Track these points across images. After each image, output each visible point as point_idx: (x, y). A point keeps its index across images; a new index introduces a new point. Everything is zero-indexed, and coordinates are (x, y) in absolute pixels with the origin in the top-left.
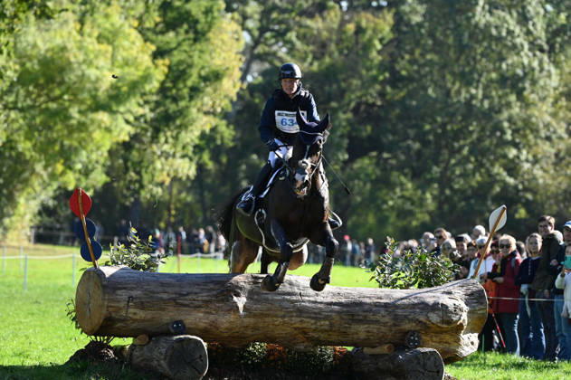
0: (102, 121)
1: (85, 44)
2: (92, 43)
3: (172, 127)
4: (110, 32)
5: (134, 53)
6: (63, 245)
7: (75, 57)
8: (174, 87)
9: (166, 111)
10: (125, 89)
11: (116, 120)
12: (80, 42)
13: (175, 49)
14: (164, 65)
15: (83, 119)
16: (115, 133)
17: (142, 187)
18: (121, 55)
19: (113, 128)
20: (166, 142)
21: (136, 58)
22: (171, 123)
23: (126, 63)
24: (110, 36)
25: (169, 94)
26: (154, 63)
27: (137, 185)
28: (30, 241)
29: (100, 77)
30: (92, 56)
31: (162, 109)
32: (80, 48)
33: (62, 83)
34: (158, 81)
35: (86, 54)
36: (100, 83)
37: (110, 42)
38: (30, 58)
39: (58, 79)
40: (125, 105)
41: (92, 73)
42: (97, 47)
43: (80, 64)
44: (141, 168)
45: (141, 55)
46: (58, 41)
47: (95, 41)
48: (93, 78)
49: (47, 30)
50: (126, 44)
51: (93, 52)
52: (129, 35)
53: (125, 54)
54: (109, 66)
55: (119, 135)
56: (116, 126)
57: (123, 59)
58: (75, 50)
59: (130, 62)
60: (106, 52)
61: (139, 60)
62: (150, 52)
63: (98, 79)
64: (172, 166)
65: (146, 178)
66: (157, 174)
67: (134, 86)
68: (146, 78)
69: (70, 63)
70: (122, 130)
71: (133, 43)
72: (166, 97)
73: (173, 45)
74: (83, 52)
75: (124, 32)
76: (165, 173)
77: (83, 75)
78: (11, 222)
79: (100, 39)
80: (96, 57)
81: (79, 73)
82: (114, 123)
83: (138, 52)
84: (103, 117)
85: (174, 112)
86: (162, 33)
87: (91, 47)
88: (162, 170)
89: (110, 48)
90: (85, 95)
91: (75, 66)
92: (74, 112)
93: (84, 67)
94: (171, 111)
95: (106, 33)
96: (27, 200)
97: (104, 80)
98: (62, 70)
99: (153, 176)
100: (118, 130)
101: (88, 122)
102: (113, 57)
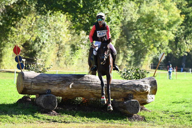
0: (165, 33)
1: (160, 10)
2: (162, 10)
3: (190, 35)
4: (168, 7)
5: (175, 13)
6: (162, 70)
7: (156, 14)
8: (190, 23)
9: (188, 30)
10: (172, 23)
11: (169, 32)
12: (158, 10)
13: (191, 12)
14: (183, 16)
15: (159, 32)
16: (169, 37)
17: (181, 53)
18: (170, 13)
19: (168, 35)
20: (188, 40)
21: (175, 14)
22: (189, 34)
23: (172, 16)
24: (168, 8)
25: (189, 25)
26: (181, 16)
27: (180, 52)
28: (150, 68)
29: (164, 20)
30: (162, 14)
31: (187, 30)
32: (158, 12)
33: (153, 22)
34: (182, 21)
35: (160, 13)
36: (164, 22)
37: (167, 10)
38: (143, 14)
39: (152, 21)
40: (171, 28)
41: (162, 19)
42: (163, 11)
43: (158, 16)
44: (181, 47)
45: (177, 14)
46: (152, 9)
47: (163, 9)
48: (162, 20)
49: (149, 6)
50: (172, 10)
51: (162, 12)
52: (173, 7)
53: (172, 13)
54: (167, 17)
55: (170, 37)
56: (169, 34)
57: (171, 14)
58: (156, 12)
59: (174, 16)
60: (166, 12)
61: (176, 15)
62: (180, 13)
63: (163, 21)
64: (190, 47)
65: (182, 50)
66: (186, 49)
67: (175, 23)
68: (178, 20)
69: (155, 16)
70: (171, 36)
71: (175, 10)
72: (188, 26)
73: (190, 11)
74: (159, 13)
75: (172, 7)
76: (188, 49)
77: (159, 19)
78: (143, 63)
79: (164, 9)
80: (163, 14)
81: (158, 19)
82: (168, 34)
83: (176, 13)
84: (164, 31)
85: (190, 31)
86: (188, 7)
87: (161, 11)
88: (187, 48)
89: (167, 12)
90: (159, 25)
91: (157, 16)
92: (156, 30)
93: (160, 17)
94: (189, 31)
95: (167, 7)
96: (149, 56)
97: (165, 21)
98: (153, 18)
99: (185, 49)
100: (170, 35)
101: (160, 33)
102: (168, 14)
